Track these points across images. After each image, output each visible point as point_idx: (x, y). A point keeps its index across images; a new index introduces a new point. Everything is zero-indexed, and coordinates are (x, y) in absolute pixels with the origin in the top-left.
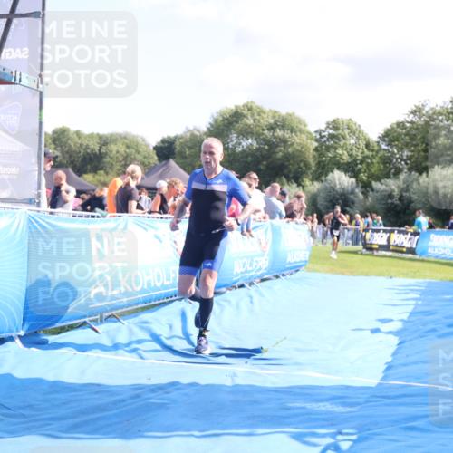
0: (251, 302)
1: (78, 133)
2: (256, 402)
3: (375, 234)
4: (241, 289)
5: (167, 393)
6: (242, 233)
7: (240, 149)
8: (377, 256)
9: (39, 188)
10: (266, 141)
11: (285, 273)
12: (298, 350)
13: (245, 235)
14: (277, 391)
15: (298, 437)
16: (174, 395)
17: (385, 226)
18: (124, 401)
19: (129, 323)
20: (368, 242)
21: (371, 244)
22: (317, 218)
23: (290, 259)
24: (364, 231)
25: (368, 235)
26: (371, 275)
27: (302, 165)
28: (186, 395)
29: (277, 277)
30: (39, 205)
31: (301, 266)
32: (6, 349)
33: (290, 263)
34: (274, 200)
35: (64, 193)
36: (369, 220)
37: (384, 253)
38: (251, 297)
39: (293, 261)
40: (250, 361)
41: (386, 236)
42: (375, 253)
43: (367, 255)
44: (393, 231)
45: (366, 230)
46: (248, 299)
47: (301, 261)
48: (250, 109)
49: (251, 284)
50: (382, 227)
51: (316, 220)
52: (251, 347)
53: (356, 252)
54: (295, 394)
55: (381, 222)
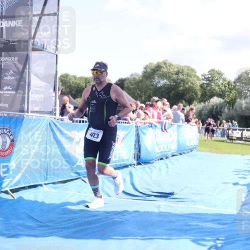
0: (167, 167)
1: (75, 77)
2: (171, 222)
3: (234, 131)
4: (162, 161)
5: (124, 215)
6: (162, 130)
7: (160, 85)
8: (235, 143)
9: (55, 106)
10: (174, 81)
11: (185, 152)
12: (193, 194)
13: (164, 131)
14: (182, 215)
15: (195, 241)
16: (127, 217)
17: (239, 127)
18: (101, 219)
19: (102, 178)
20: (230, 135)
21: (232, 137)
22: (202, 122)
23: (188, 144)
24: (227, 129)
25: (230, 132)
26: (232, 154)
27: (193, 94)
28: (133, 217)
29: (181, 154)
30: (55, 114)
31: (193, 148)
32: (38, 191)
33: (188, 147)
34: (179, 112)
35: (67, 108)
36: (230, 124)
37: (238, 141)
38: (167, 165)
39: (189, 145)
40: (168, 199)
41: (240, 132)
42: (234, 141)
43: (229, 142)
44: (244, 130)
45: (229, 129)
46: (165, 166)
47: (194, 146)
48: (165, 64)
49: (167, 158)
50: (238, 128)
51: (201, 124)
52: (168, 192)
53: (223, 141)
54: (193, 218)
55: (237, 125)
